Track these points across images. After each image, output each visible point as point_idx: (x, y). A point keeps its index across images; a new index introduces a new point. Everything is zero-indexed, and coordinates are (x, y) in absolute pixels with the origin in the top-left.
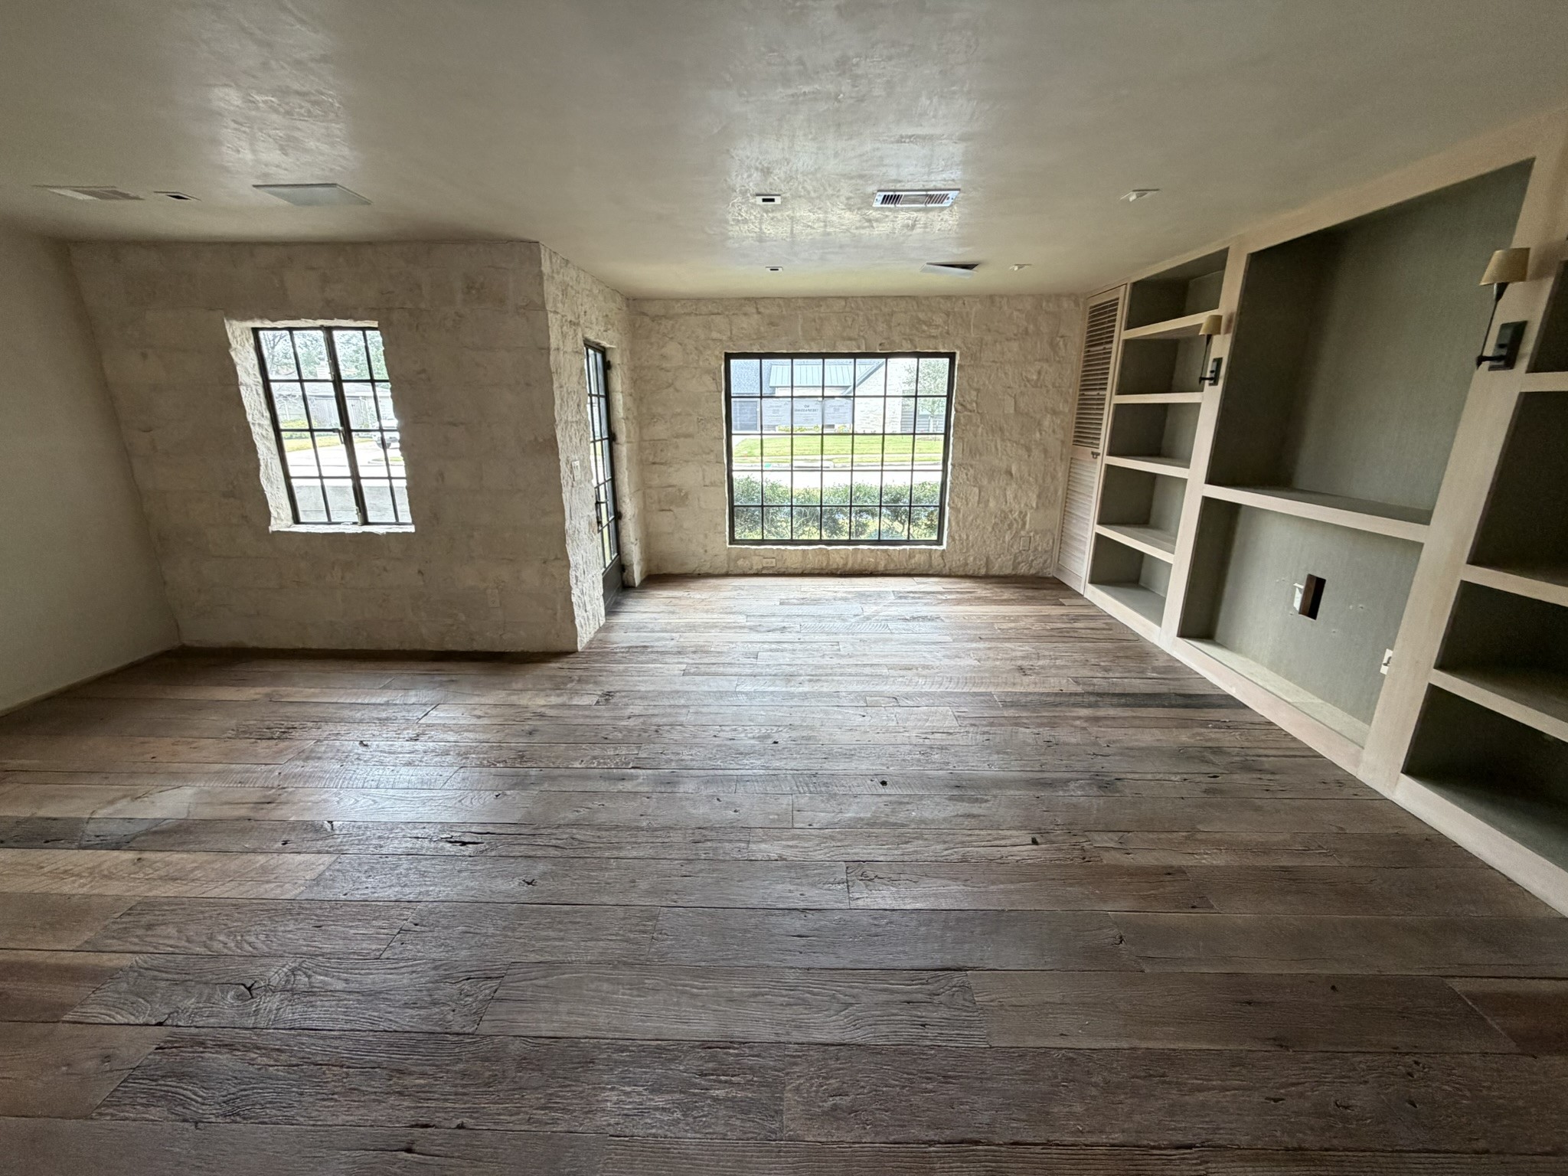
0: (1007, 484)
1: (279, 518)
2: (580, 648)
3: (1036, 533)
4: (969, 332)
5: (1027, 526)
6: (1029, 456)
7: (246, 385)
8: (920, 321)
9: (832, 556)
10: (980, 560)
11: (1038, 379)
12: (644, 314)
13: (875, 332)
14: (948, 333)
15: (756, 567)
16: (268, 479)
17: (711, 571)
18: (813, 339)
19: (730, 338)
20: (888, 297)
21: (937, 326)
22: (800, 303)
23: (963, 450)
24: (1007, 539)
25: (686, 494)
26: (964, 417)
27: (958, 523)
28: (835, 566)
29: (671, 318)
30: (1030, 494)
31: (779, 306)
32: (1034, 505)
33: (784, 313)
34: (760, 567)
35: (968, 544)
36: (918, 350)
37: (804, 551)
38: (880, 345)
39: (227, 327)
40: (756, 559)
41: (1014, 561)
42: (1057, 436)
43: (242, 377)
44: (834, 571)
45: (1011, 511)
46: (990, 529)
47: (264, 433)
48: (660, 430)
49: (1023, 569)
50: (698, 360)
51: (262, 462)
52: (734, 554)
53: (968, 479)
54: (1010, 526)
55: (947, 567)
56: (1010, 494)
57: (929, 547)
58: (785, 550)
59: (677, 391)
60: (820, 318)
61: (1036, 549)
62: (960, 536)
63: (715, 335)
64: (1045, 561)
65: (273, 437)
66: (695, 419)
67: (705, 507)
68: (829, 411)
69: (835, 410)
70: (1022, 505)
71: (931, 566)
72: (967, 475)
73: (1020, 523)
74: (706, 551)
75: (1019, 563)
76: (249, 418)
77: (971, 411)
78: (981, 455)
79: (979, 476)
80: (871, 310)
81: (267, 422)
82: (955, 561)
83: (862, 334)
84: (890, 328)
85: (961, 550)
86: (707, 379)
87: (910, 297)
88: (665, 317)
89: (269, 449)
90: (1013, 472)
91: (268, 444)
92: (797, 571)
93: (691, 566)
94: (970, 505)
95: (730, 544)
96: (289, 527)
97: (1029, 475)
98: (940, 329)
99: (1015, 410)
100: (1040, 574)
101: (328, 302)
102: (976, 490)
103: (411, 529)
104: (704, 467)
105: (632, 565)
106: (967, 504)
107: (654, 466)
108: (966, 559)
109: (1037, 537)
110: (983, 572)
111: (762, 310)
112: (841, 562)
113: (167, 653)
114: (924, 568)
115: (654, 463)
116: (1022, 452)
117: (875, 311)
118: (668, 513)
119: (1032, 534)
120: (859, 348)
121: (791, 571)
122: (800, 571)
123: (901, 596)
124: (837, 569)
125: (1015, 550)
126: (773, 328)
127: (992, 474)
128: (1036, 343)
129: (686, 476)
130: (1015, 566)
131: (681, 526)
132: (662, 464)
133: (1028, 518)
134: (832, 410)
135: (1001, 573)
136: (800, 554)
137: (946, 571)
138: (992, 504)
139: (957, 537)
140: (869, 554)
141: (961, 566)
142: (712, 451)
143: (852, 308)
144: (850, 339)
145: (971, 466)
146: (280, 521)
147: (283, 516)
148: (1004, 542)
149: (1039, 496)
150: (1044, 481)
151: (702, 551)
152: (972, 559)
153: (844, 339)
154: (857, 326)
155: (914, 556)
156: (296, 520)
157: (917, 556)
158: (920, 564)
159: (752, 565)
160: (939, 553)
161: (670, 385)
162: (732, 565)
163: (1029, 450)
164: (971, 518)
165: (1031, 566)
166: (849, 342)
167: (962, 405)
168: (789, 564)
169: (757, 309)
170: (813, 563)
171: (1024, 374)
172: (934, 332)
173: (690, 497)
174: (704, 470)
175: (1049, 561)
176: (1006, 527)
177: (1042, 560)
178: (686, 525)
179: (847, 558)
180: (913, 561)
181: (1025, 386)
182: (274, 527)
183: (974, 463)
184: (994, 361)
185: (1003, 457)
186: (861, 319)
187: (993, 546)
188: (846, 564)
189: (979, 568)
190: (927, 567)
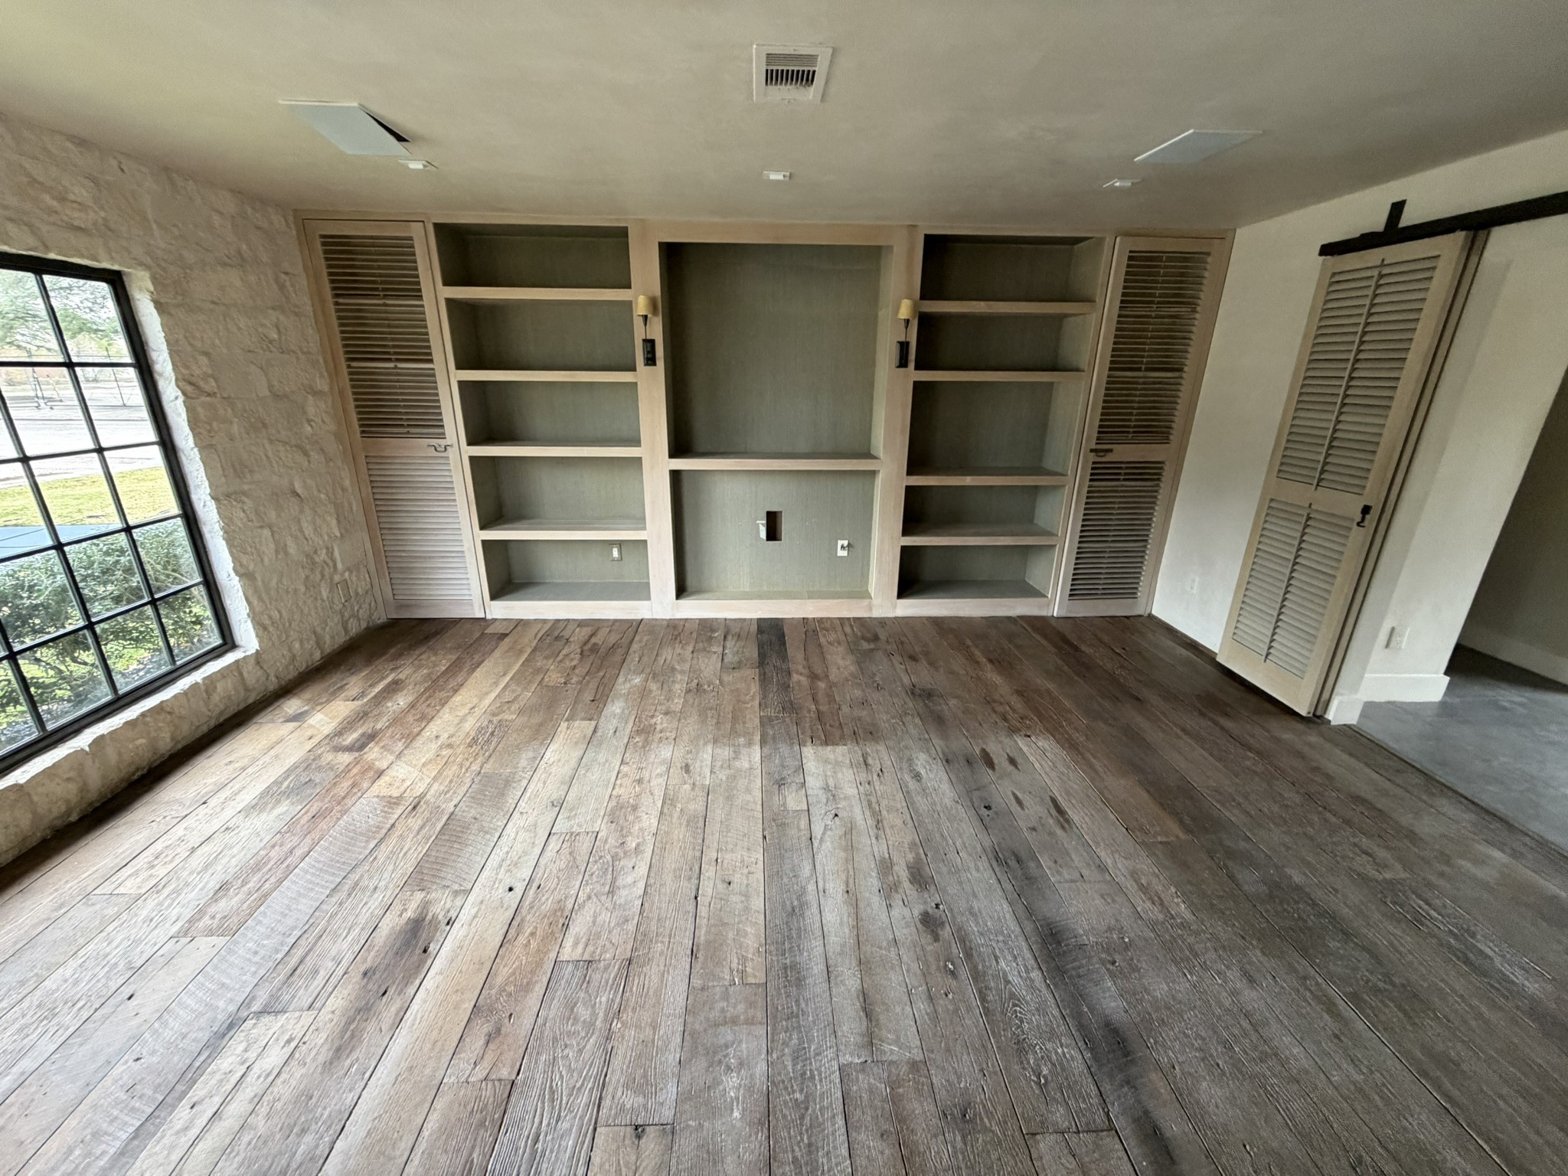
0: (299, 512)
3: (350, 571)
4: (152, 234)
5: (340, 566)
6: (309, 462)
9: (38, 793)
10: (307, 640)
11: (280, 340)
14: (109, 227)
23: (222, 466)
24: (324, 594)
27: (260, 599)
28: (58, 810)
30: (329, 518)
32: (338, 535)
35: (284, 625)
41: (342, 621)
45: (315, 552)
46: (302, 589)
49: (353, 628)
53: (247, 518)
54: (322, 575)
55: (270, 678)
56: (308, 530)
57: (227, 660)
61: (357, 594)
62: (270, 617)
64: (371, 605)
70: (325, 538)
71: (247, 690)
72: (243, 510)
73: (331, 564)
75: (348, 622)
77: (209, 395)
78: (251, 472)
79: (261, 508)
82: (280, 661)
85: (279, 638)
90: (299, 491)
94: (266, 560)
97: (319, 491)
98: (90, 214)
100: (372, 626)
102: (266, 532)
106: (262, 561)
108: (290, 650)
109: (353, 576)
110: (317, 659)
114: (237, 699)
116: (300, 458)
119: (347, 575)
125: (337, 606)
127: (276, 500)
130: (345, 627)
133: (337, 554)
135: (336, 648)
137: (271, 684)
138: (292, 549)
139: (267, 622)
140: (130, 735)
141: (289, 664)
145: (244, 493)
148: (323, 600)
149: (339, 519)
152: (297, 645)
155: (215, 689)
157: (220, 687)
158: (230, 698)
160: (252, 661)
163: (305, 453)
164: (274, 582)
165: (359, 620)
167: (191, 383)
171: (258, 330)
175: (373, 604)
176: (318, 577)
177: (367, 605)
180: (216, 698)
181: (269, 350)
183: (246, 487)
185: (280, 470)
187: (313, 613)
188: (83, 789)
189: (311, 656)
190: (242, 693)
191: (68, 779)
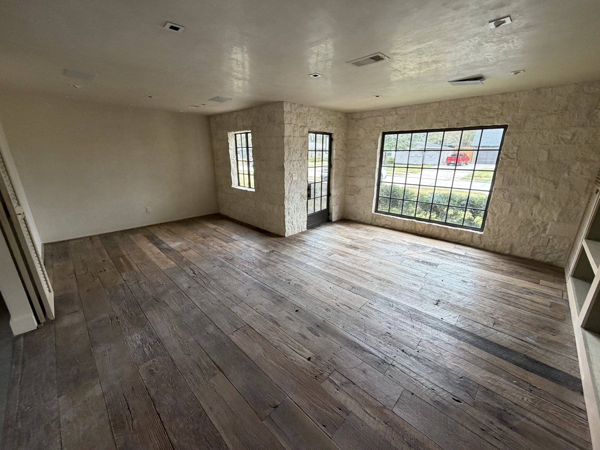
0: (534, 204)
1: (234, 184)
2: (286, 236)
3: (555, 237)
4: (518, 112)
5: (548, 232)
6: (556, 188)
7: (231, 149)
8: (483, 109)
9: (417, 225)
10: (506, 245)
11: (572, 139)
12: (353, 119)
13: (455, 117)
14: (502, 114)
15: (383, 224)
16: (233, 173)
17: (365, 222)
18: (421, 124)
19: (384, 126)
20: (464, 98)
21: (494, 111)
22: (417, 107)
23: (503, 180)
24: (529, 237)
25: (360, 189)
26: (506, 162)
27: (493, 221)
28: (418, 230)
29: (362, 120)
30: (554, 212)
31: (406, 109)
32: (556, 219)
33: (408, 112)
34: (384, 224)
35: (498, 235)
36: (480, 125)
37: (404, 220)
38: (457, 124)
39: (228, 134)
40: (383, 220)
41: (533, 250)
42: (584, 177)
43: (230, 147)
44: (418, 233)
45: (535, 221)
46: (516, 228)
47: (234, 161)
48: (353, 164)
49: (539, 257)
50: (370, 136)
51: (232, 169)
52: (374, 217)
53: (504, 198)
54: (533, 229)
55: (482, 244)
56: (535, 211)
57: (474, 231)
58: (396, 219)
59: (361, 148)
60: (426, 113)
61: (553, 247)
62: (494, 229)
63: (377, 125)
64: (560, 256)
65: (236, 163)
66: (366, 160)
67: (365, 195)
68: (426, 157)
69: (430, 157)
70: (545, 218)
72: (503, 195)
73: (542, 228)
74: (364, 213)
75: (537, 253)
76: (230, 158)
77: (512, 159)
78: (516, 184)
79: (513, 196)
80: (454, 106)
81: (235, 159)
82: (489, 241)
83: (447, 119)
84: (464, 114)
85: (493, 236)
86: (373, 143)
87: (478, 97)
88: (360, 119)
89: (234, 166)
90: (541, 197)
91: (234, 164)
92: (400, 229)
93: (358, 218)
94: (504, 212)
95: (375, 212)
96: (237, 186)
97: (554, 200)
98: (497, 112)
99: (548, 158)
100: (554, 263)
101: (244, 126)
102: (509, 204)
103: (254, 190)
104: (367, 179)
105: (332, 213)
106: (502, 212)
107: (350, 178)
108: (496, 242)
109: (555, 240)
110: (507, 252)
111: (398, 112)
112: (421, 229)
113: (215, 214)
114: (467, 241)
115: (350, 176)
116: (551, 186)
117: (456, 107)
118: (353, 196)
119: (551, 237)
120: (445, 126)
121: (397, 228)
122: (401, 229)
123: (434, 251)
124: (419, 232)
125: (535, 244)
126: (403, 120)
127: (522, 196)
128: (574, 115)
129: (361, 182)
130: (533, 253)
131: (357, 202)
132: (353, 177)
133: (549, 227)
134: (428, 157)
135: (522, 256)
136: (402, 221)
137: (482, 246)
138: (520, 214)
139: (492, 229)
140: (436, 228)
141: (492, 245)
142: (371, 173)
143: (443, 106)
144: (440, 122)
145: (508, 190)
146: (235, 185)
147: (235, 183)
148: (526, 238)
149: (561, 214)
150: (567, 204)
151: (363, 213)
152: (500, 243)
153: (437, 122)
154: (445, 115)
155: (462, 235)
156: (239, 185)
157: (464, 235)
158: (465, 239)
159: (381, 222)
160: (478, 236)
161: (359, 146)
162: (373, 221)
163: (556, 184)
164: (503, 220)
166: (439, 124)
167: (506, 155)
168: (396, 225)
169: (396, 112)
170: (407, 227)
171: (560, 136)
172: (492, 114)
173: (361, 191)
174: (367, 181)
176: (529, 229)
177: (557, 255)
178: (358, 201)
179: (425, 228)
180: (462, 236)
181: (559, 143)
182: (233, 186)
183: (510, 188)
184: (534, 129)
185: (533, 187)
186: (447, 111)
187: (517, 238)
188: (424, 231)
189: (505, 250)
190: (470, 241)
191: (422, 227)
